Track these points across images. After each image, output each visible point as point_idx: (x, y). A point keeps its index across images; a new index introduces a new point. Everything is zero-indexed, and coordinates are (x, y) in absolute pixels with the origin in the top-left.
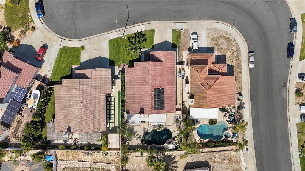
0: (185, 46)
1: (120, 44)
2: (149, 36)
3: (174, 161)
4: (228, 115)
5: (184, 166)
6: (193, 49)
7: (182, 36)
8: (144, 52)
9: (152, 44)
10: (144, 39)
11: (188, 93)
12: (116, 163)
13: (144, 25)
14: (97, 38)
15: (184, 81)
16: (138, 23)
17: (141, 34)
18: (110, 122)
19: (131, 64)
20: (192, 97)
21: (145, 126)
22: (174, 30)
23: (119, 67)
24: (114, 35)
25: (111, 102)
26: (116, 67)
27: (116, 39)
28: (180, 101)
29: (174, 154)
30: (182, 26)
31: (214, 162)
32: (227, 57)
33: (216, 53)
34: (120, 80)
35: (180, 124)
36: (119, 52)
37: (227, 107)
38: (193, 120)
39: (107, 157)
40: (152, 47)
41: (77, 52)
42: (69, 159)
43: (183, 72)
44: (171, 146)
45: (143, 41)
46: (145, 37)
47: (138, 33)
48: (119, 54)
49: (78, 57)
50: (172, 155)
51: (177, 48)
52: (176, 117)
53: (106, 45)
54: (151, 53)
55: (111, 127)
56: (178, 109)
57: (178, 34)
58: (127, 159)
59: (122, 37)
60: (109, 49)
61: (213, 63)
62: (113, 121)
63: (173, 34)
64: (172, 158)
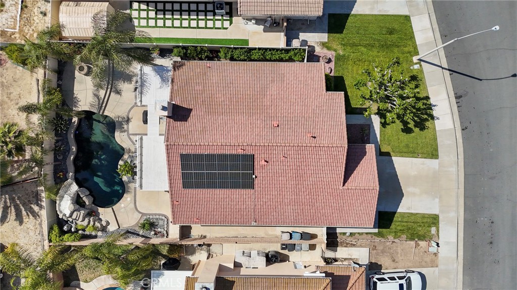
0: (383, 252)
1: (396, 50)
2: (419, 141)
3: (24, 213)
6: (379, 283)
7: (417, 245)
8: (369, 126)
9: (393, 152)
10: (411, 125)
11: (237, 265)
12: (21, 31)
13: (453, 127)
15: (277, 248)
16: (458, 107)
17: (425, 116)
20: (223, 285)
21: (135, 125)
22: (434, 220)
23: (324, 45)
24: (424, 31)
25: (212, 18)
26: (324, 37)
27: (412, 37)
28: (212, 232)
29: (41, 211)
30: (448, 243)
34: (282, 44)
35: (138, 235)
36: (370, 46)
40: (385, 149)
43: (305, 246)
44: (66, 207)
45: (405, 123)
46: (417, 130)
47: (430, 107)
48: (365, 47)
50: (41, 207)
51: (379, 228)
52: (161, 223)
53: (392, 5)
54: (370, 148)
57: (422, 231)
59: (418, 57)
60: (382, 15)
62: (152, 23)
63: (424, 216)
64: (32, 206)
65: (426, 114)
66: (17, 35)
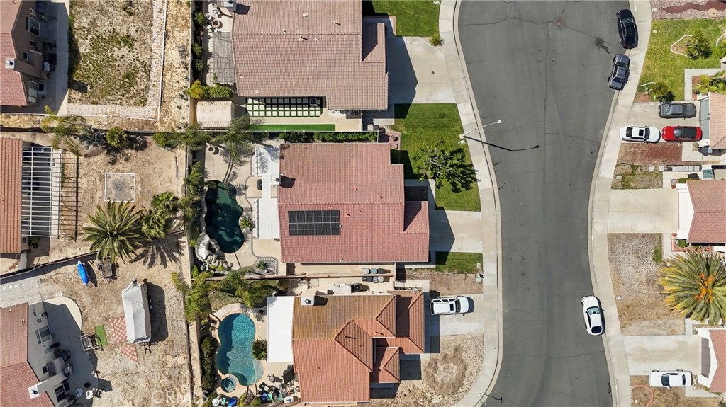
0: (440, 282)
1: (446, 130)
2: (466, 198)
3: (167, 258)
5: (155, 281)
6: (435, 303)
7: (466, 277)
8: (428, 187)
9: (446, 206)
10: (459, 186)
11: (330, 292)
12: (161, 121)
13: (491, 187)
14: (461, 76)
15: (360, 281)
16: (495, 171)
17: (470, 179)
18: (259, 105)
19: (399, 157)
20: (320, 300)
21: (252, 190)
22: (479, 258)
23: (392, 127)
24: (468, 115)
25: (307, 109)
26: (392, 121)
27: (459, 120)
28: (311, 271)
29: (182, 257)
30: (490, 275)
31: (166, 353)
32: (415, 382)
33: (425, 358)
34: (360, 130)
35: (255, 273)
36: (427, 127)
37: (296, 384)
38: (265, 304)
39: (177, 100)
40: (439, 205)
41: (428, 28)
42: (171, 8)
43: (381, 279)
44: (202, 252)
45: (454, 184)
46: (463, 190)
47: (473, 172)
48: (423, 128)
49: (416, 31)
50: (181, 254)
51: (436, 264)
52: (272, 263)
53: (443, 96)
54: (425, 204)
55: (249, 108)
56: (291, 268)
57: (469, 266)
58: (170, 146)
59: (464, 135)
60: (435, 104)
61: (400, 349)
62: (262, 114)
63: (471, 255)
64: (174, 253)
65: (471, 177)
66: (159, 124)
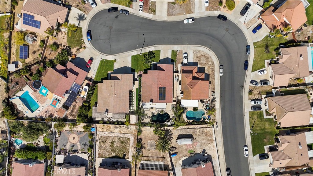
0: (179, 61)
1: (139, 59)
2: (157, 54)
3: (171, 133)
4: (205, 105)
5: (177, 137)
6: (185, 63)
7: (178, 54)
8: (154, 64)
9: (159, 59)
10: (154, 56)
11: (180, 90)
12: (134, 134)
13: (154, 47)
14: (124, 54)
15: (178, 83)
16: (150, 46)
18: (131, 108)
19: (145, 71)
20: (182, 93)
21: (153, 111)
22: (173, 51)
23: (137, 73)
24: (135, 53)
25: (132, 95)
26: (136, 73)
27: (136, 55)
28: (175, 96)
29: (171, 129)
30: (178, 48)
31: (196, 135)
32: (205, 69)
33: (199, 66)
34: (138, 81)
35: (175, 110)
36: (138, 64)
37: (205, 100)
38: (183, 108)
39: (129, 130)
40: (158, 61)
41: (112, 63)
42: (104, 131)
43: (178, 77)
44: (169, 124)
45: (153, 57)
46: (155, 54)
47: (150, 52)
49: (112, 66)
51: (174, 62)
52: (173, 106)
53: (130, 59)
54: (158, 65)
55: (131, 110)
56: (174, 101)
57: (175, 53)
58: (141, 132)
59: (140, 54)
60: (132, 61)
61: (196, 72)
62: (133, 107)
63: (172, 53)
64: (169, 131)
